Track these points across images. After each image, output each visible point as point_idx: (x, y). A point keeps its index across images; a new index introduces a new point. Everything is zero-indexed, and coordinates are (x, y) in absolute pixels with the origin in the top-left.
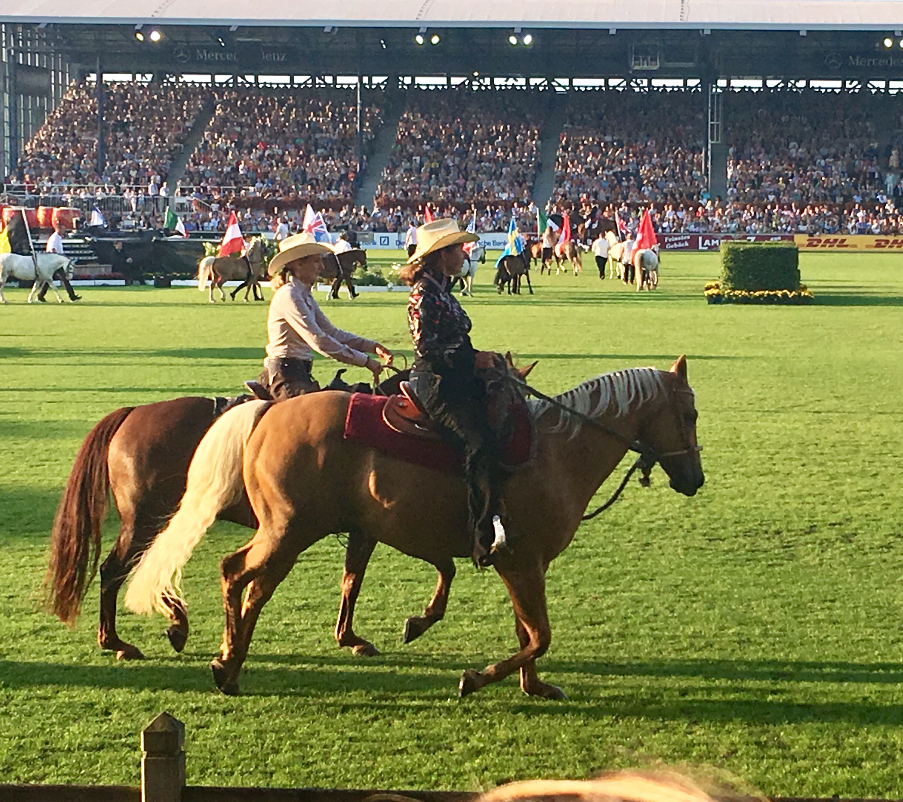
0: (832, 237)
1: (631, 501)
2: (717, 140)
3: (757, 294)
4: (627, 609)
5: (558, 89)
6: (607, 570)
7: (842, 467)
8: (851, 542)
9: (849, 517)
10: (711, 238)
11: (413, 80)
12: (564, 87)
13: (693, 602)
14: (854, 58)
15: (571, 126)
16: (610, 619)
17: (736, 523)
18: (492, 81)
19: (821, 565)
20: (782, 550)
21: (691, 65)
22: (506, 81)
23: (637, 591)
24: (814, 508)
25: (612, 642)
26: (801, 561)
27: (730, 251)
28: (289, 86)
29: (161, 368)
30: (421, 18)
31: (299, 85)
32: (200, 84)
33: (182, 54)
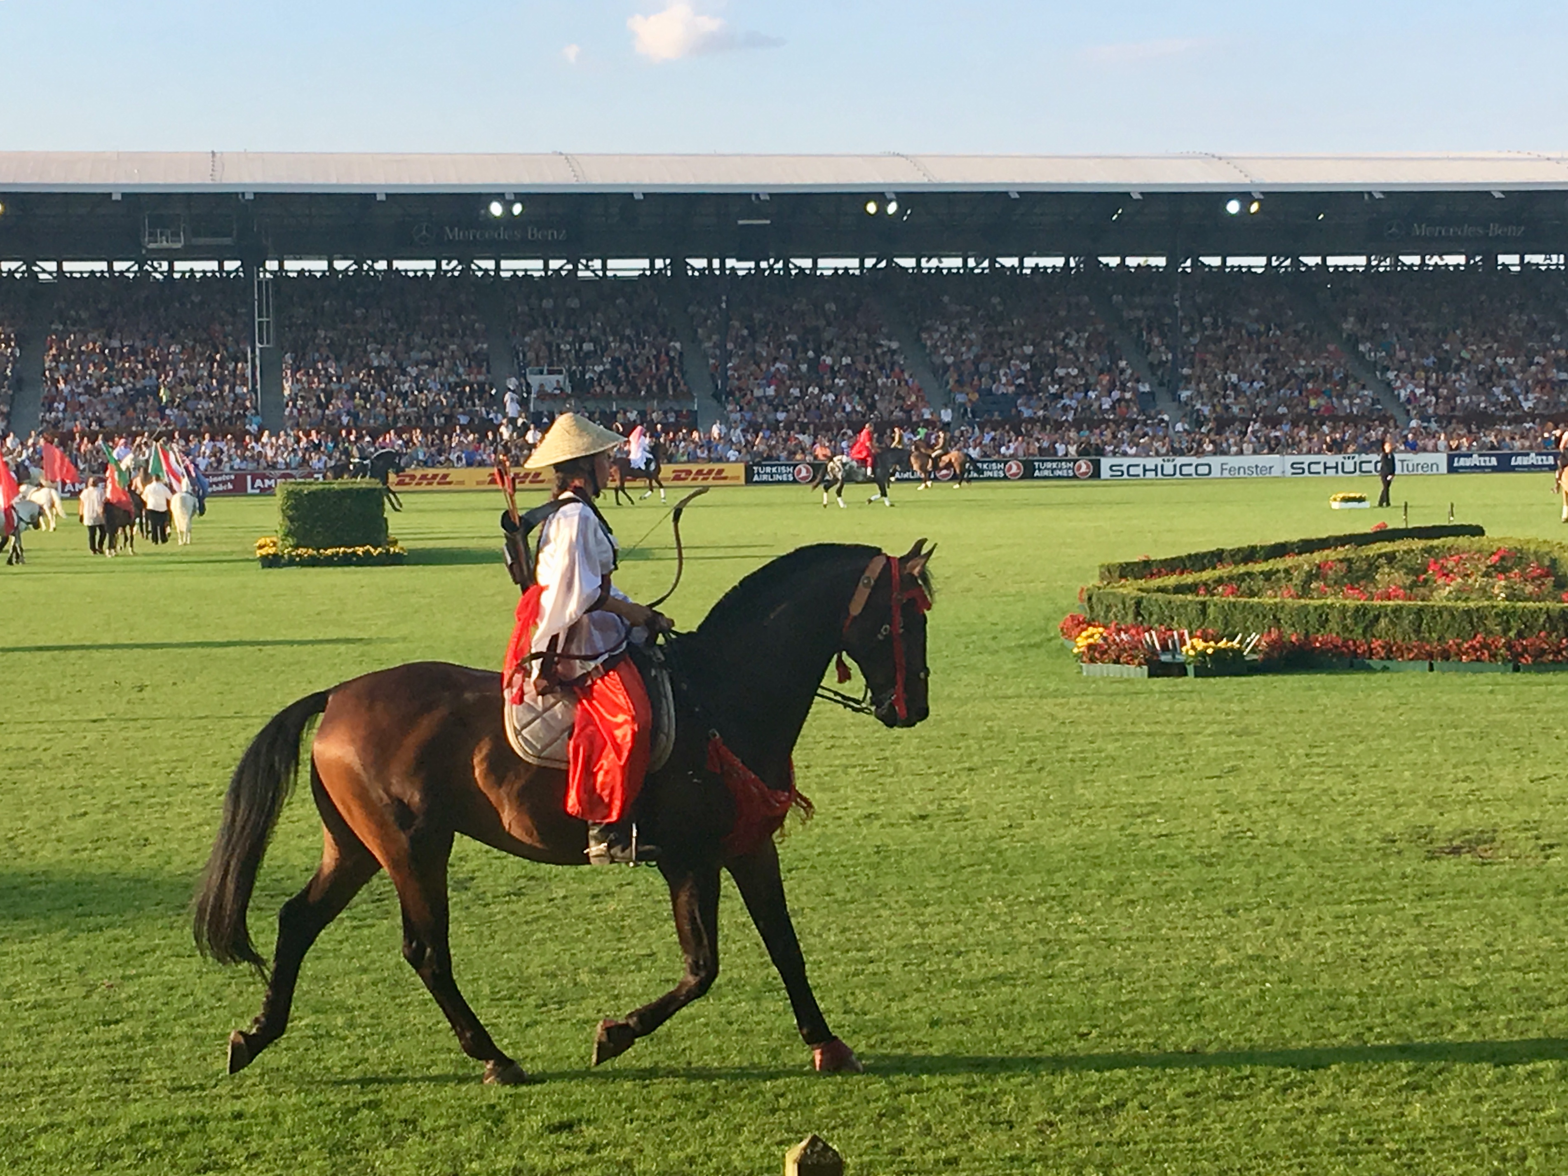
0: (430, 472)
1: (159, 847)
2: (268, 342)
3: (329, 552)
4: (156, 999)
5: (42, 276)
6: (126, 946)
10: (263, 477)
12: (50, 273)
14: (452, 229)
15: (61, 327)
16: (131, 1015)
20: (371, 906)
21: (227, 241)
23: (170, 974)
25: (135, 1047)
27: (290, 494)
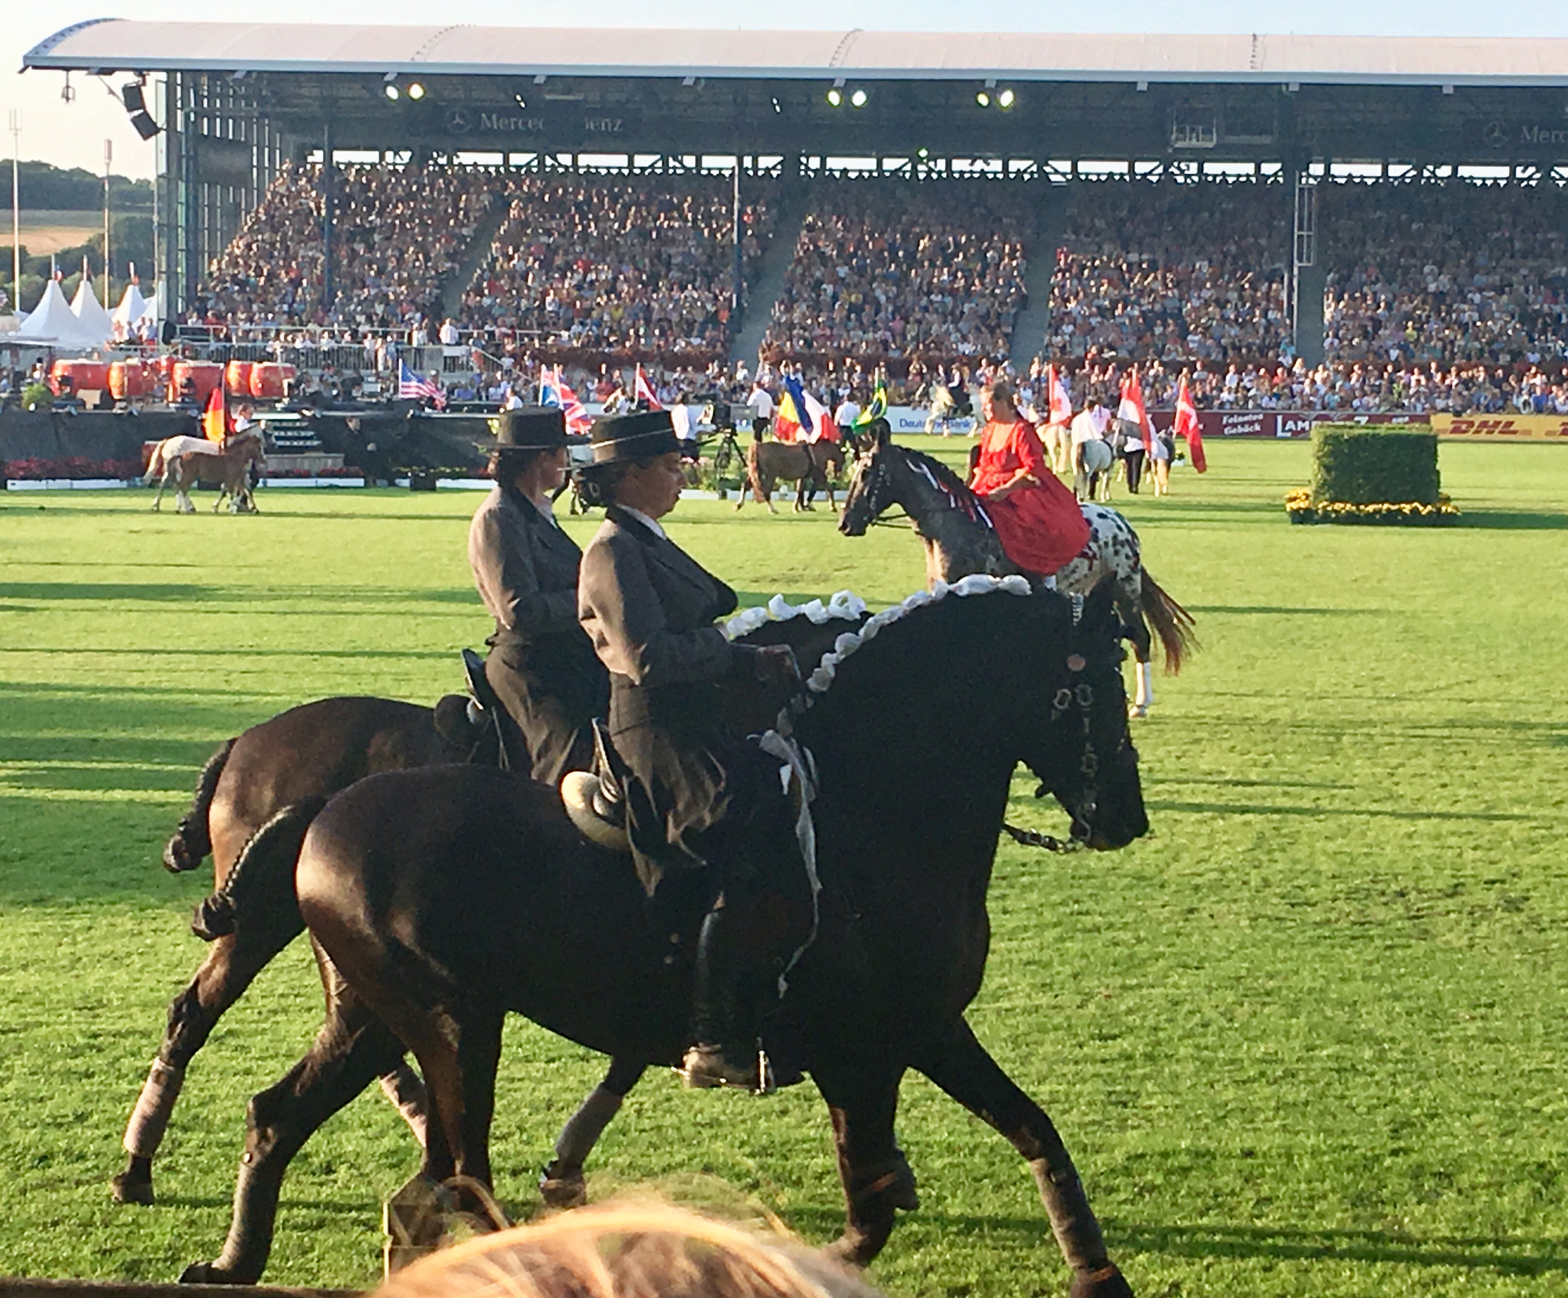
0: (1492, 418)
1: (1167, 841)
2: (1308, 260)
3: (1371, 508)
4: (1158, 1014)
5: (1053, 178)
6: (1126, 950)
7: (1507, 788)
8: (1519, 910)
9: (1516, 870)
10: (1296, 418)
11: (823, 163)
12: (1064, 174)
13: (1264, 1004)
14: (1530, 130)
15: (1073, 237)
16: (1131, 1030)
17: (1334, 877)
18: (949, 165)
19: (1471, 947)
20: (1408, 924)
22: (972, 164)
23: (1176, 986)
24: (1460, 855)
25: (1135, 1067)
26: (1439, 941)
27: (1328, 440)
28: (626, 172)
29: (420, 620)
30: (837, 65)
31: (643, 169)
32: (486, 167)
33: (458, 120)
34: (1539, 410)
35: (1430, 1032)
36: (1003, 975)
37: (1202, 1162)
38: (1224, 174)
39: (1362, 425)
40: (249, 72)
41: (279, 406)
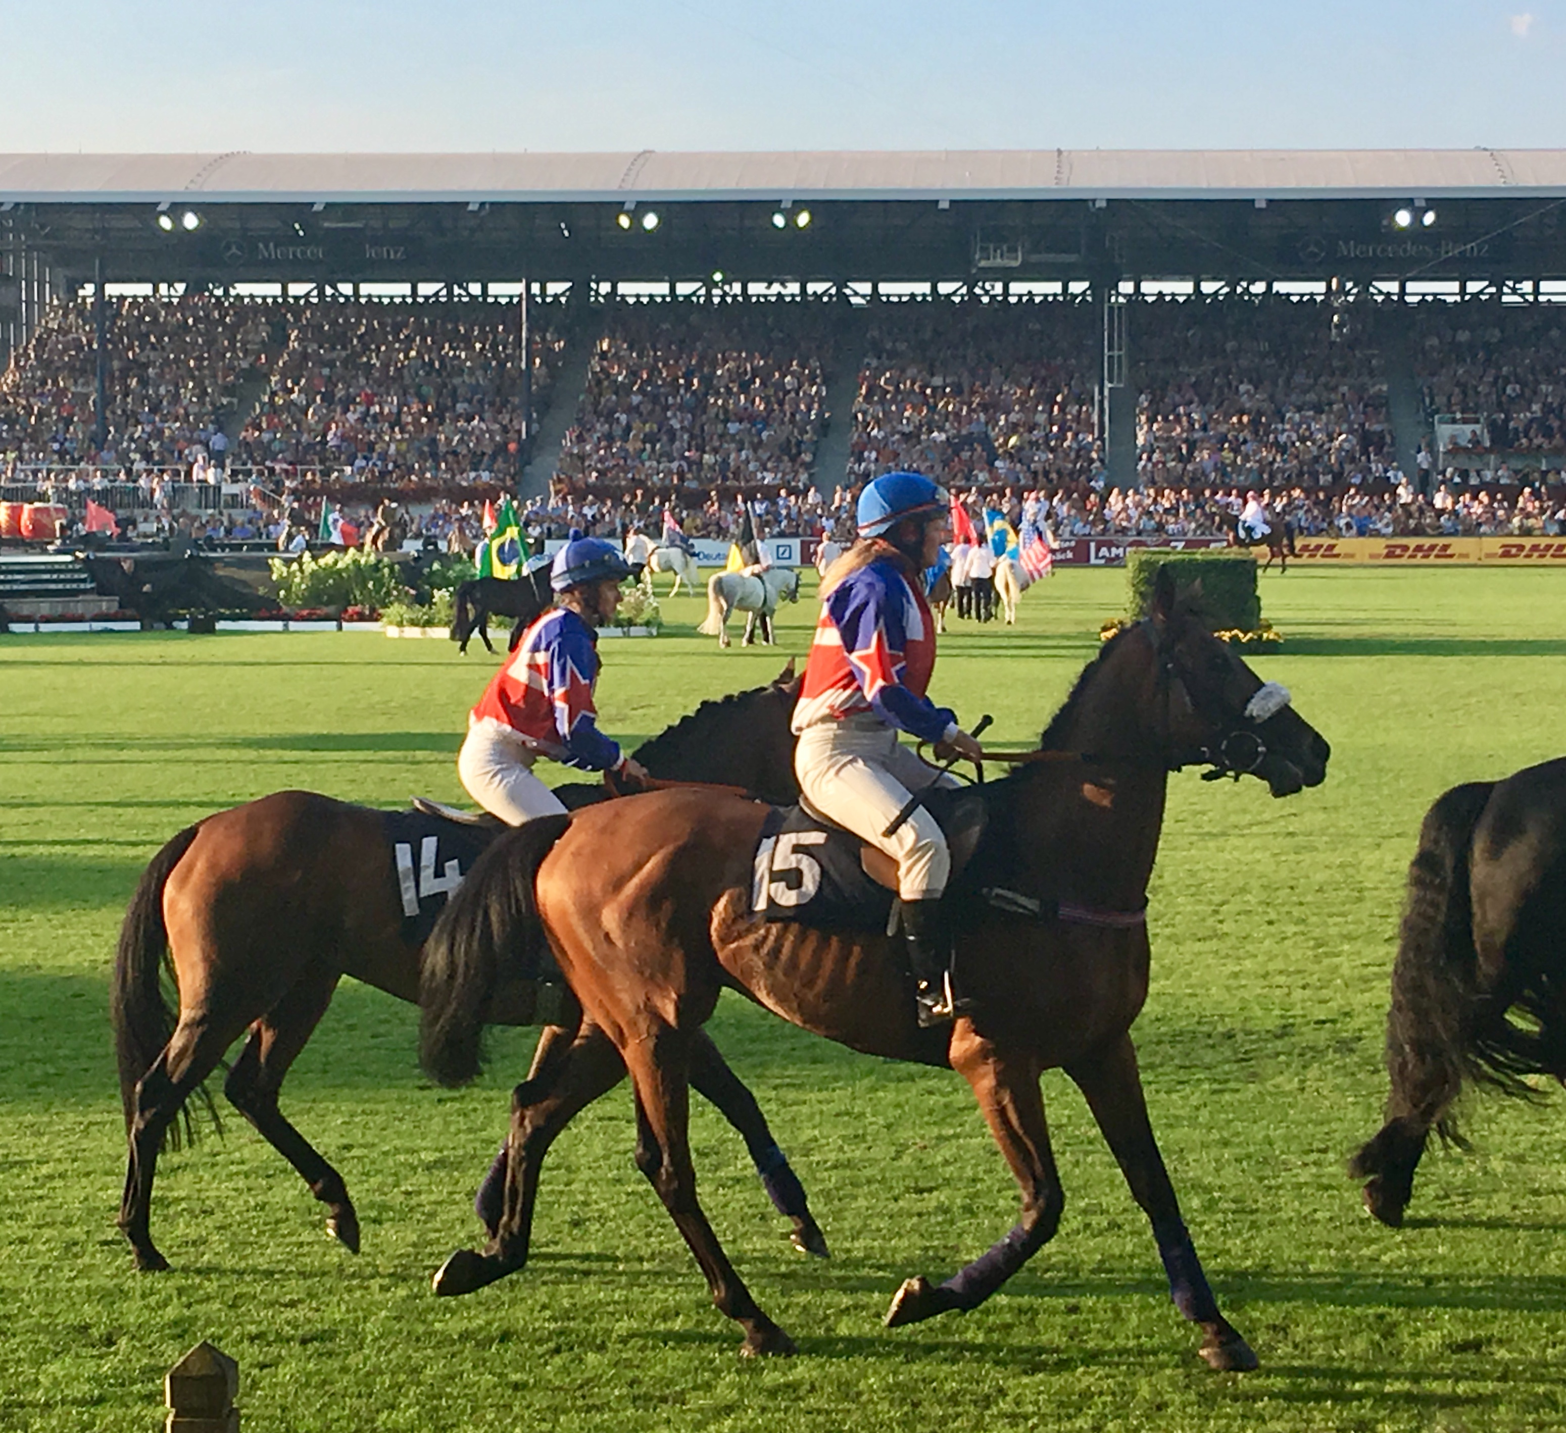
0: (1313, 541)
2: (1119, 381)
4: (977, 1165)
5: (854, 300)
6: (943, 1100)
7: (1335, 925)
8: (1352, 1051)
9: (1347, 1009)
10: (1110, 545)
11: (614, 288)
12: (864, 296)
13: (1087, 1153)
14: (1347, 243)
16: (947, 1182)
17: (1158, 1020)
18: (744, 289)
19: (1302, 1090)
20: (1235, 1067)
21: (1072, 258)
22: (768, 287)
24: (1289, 994)
25: (953, 1220)
26: (1269, 1085)
27: (1143, 566)
28: (409, 300)
29: (200, 767)
30: (628, 187)
31: (427, 298)
32: (264, 298)
33: (234, 250)
34: (1361, 533)
35: (1261, 1179)
36: (814, 1127)
37: (1024, 1319)
38: (1030, 293)
39: (1178, 551)
40: (17, 205)
41: (50, 548)
